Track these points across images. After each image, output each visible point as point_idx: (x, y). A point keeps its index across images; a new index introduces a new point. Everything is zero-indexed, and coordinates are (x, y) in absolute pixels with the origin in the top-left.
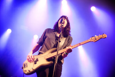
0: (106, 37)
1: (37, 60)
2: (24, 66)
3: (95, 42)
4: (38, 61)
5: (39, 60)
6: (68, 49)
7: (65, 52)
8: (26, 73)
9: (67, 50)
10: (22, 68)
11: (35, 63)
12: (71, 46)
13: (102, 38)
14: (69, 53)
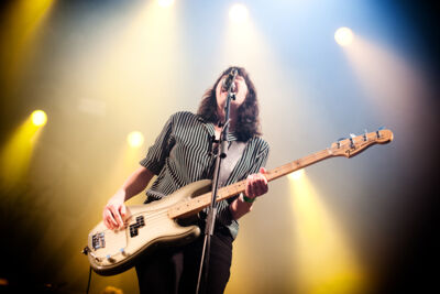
0: (389, 141)
1: (141, 222)
2: (94, 245)
3: (350, 157)
4: (143, 225)
5: (146, 221)
6: (254, 183)
7: (243, 192)
8: (100, 268)
9: (250, 186)
10: (87, 251)
11: (134, 233)
12: (263, 172)
13: (376, 143)
14: (257, 195)
